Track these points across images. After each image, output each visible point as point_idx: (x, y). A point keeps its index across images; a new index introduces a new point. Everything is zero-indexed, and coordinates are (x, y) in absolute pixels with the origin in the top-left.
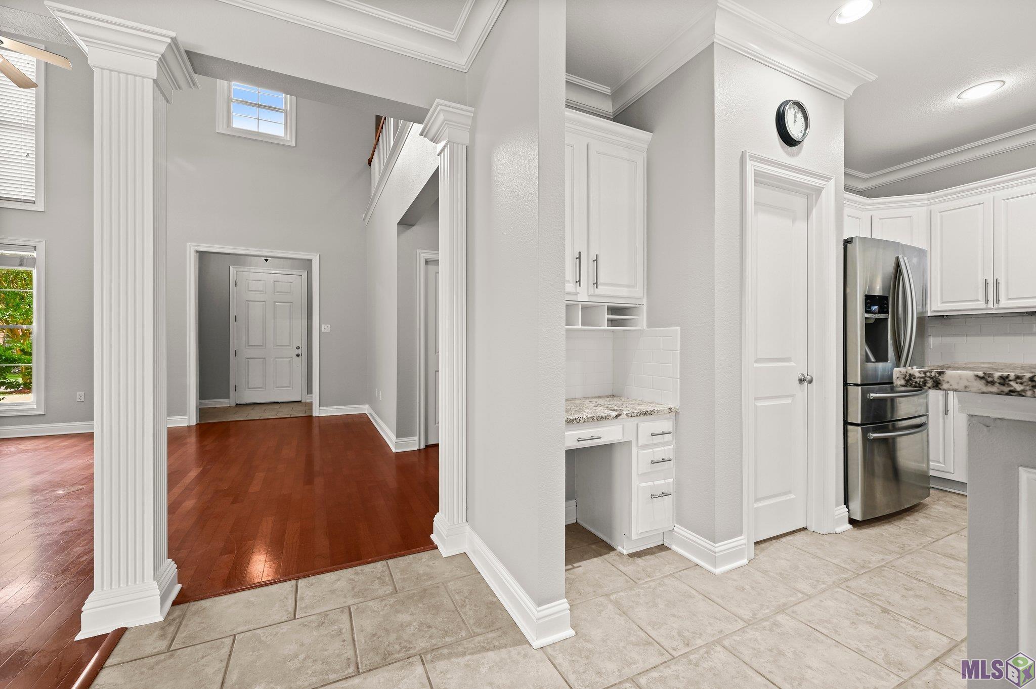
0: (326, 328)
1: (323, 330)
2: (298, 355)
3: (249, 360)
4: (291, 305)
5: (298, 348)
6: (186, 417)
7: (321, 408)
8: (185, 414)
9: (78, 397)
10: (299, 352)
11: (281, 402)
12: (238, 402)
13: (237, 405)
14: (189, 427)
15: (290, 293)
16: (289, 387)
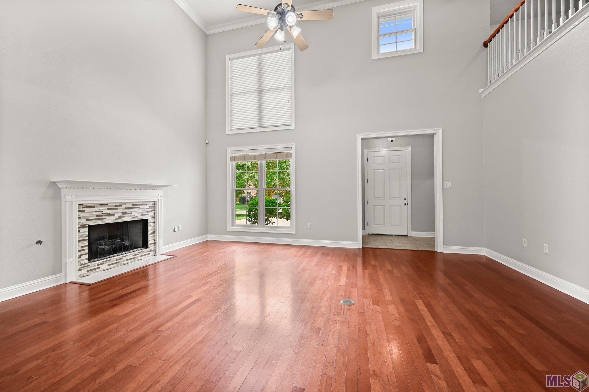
0: (448, 185)
1: (445, 186)
2: (405, 204)
3: (375, 207)
4: (400, 171)
5: (405, 199)
6: (357, 243)
7: (445, 246)
8: (357, 241)
9: (308, 226)
10: (406, 202)
11: (395, 235)
12: (369, 233)
13: (369, 234)
14: (359, 249)
15: (399, 162)
16: (399, 225)
